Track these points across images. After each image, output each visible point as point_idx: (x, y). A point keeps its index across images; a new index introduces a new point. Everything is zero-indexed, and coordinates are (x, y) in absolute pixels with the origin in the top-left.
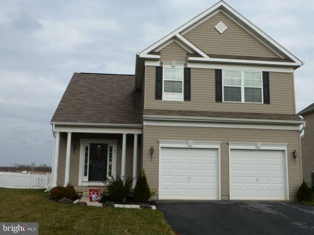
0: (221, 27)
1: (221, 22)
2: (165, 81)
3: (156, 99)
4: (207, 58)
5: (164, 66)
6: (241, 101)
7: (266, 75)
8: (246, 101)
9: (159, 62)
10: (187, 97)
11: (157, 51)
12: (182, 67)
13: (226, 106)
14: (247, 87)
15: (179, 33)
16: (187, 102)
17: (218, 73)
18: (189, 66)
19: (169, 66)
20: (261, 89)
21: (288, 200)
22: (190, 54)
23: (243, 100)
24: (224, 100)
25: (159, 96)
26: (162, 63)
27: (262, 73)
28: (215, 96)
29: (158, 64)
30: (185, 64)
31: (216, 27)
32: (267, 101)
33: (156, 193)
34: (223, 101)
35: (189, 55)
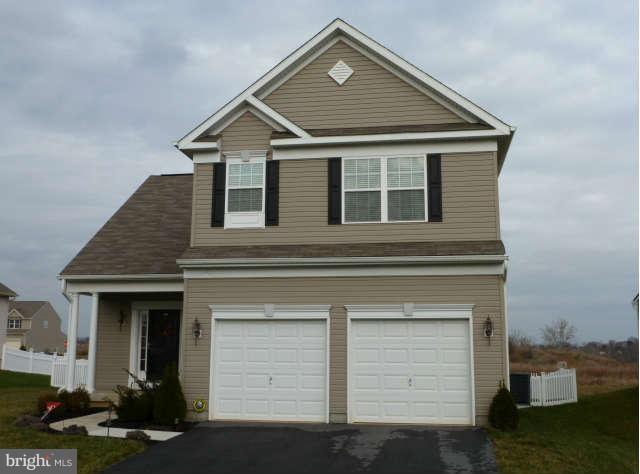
0: (341, 72)
1: (341, 62)
2: (230, 190)
3: (213, 226)
4: (306, 139)
5: (229, 162)
6: (380, 219)
7: (434, 161)
8: (390, 218)
9: (219, 154)
10: (272, 219)
11: (215, 133)
12: (263, 160)
13: (350, 230)
14: (392, 189)
15: (253, 95)
16: (272, 229)
17: (334, 165)
18: (276, 156)
19: (238, 161)
20: (423, 191)
21: (474, 424)
22: (277, 132)
23: (384, 218)
24: (346, 220)
25: (217, 220)
26: (224, 156)
27: (425, 159)
28: (326, 214)
29: (217, 159)
30: (267, 155)
31: (330, 73)
32: (436, 215)
33: (203, 408)
34: (343, 222)
35: (276, 135)
